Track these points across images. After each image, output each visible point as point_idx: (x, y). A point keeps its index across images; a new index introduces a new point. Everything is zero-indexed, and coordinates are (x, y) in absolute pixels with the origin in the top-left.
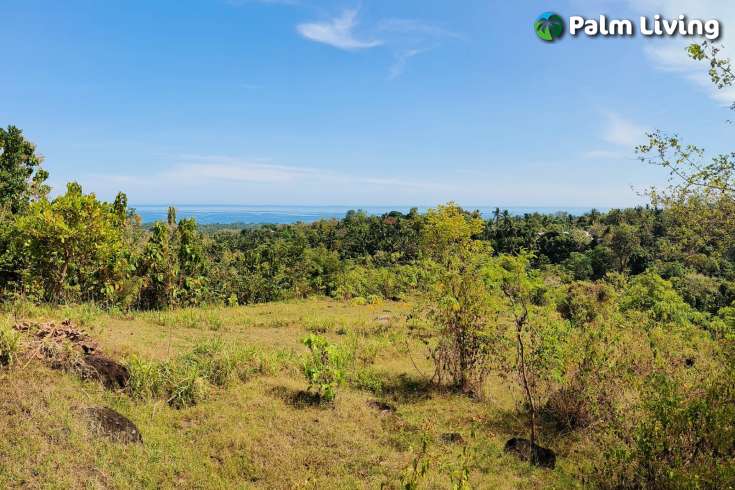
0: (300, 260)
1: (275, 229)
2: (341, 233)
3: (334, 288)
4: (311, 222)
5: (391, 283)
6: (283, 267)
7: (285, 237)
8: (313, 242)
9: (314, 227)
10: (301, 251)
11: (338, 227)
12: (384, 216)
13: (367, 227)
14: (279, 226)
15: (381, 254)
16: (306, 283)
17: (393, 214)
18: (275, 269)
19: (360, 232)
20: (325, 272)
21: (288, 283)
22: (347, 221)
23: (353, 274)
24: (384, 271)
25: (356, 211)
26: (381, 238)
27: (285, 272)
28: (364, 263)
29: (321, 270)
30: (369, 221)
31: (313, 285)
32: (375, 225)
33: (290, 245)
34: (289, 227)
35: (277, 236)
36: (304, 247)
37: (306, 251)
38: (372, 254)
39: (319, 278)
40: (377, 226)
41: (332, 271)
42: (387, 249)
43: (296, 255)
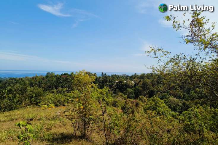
0: (26, 92)
1: (15, 80)
2: (44, 81)
3: (40, 103)
4: (31, 77)
5: (62, 99)
6: (18, 95)
7: (20, 83)
8: (32, 85)
9: (33, 78)
10: (26, 88)
11: (43, 79)
12: (62, 75)
13: (55, 79)
14: (17, 79)
15: (60, 89)
16: (28, 101)
17: (65, 74)
18: (14, 97)
19: (52, 81)
20: (36, 96)
21: (20, 102)
22: (47, 76)
23: (48, 97)
24: (60, 95)
25: (51, 73)
26: (60, 83)
27: (19, 97)
28: (53, 92)
29: (34, 96)
30: (56, 76)
31: (31, 102)
32: (58, 78)
33: (21, 86)
34: (22, 79)
35: (16, 83)
36: (27, 87)
37: (28, 88)
38: (57, 89)
39: (33, 98)
40: (59, 79)
41: (39, 96)
42: (62, 87)
43: (24, 90)
